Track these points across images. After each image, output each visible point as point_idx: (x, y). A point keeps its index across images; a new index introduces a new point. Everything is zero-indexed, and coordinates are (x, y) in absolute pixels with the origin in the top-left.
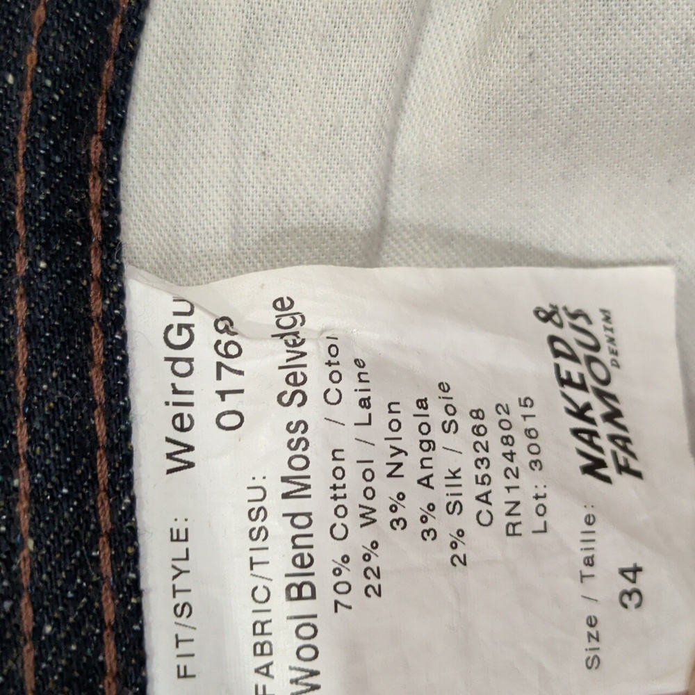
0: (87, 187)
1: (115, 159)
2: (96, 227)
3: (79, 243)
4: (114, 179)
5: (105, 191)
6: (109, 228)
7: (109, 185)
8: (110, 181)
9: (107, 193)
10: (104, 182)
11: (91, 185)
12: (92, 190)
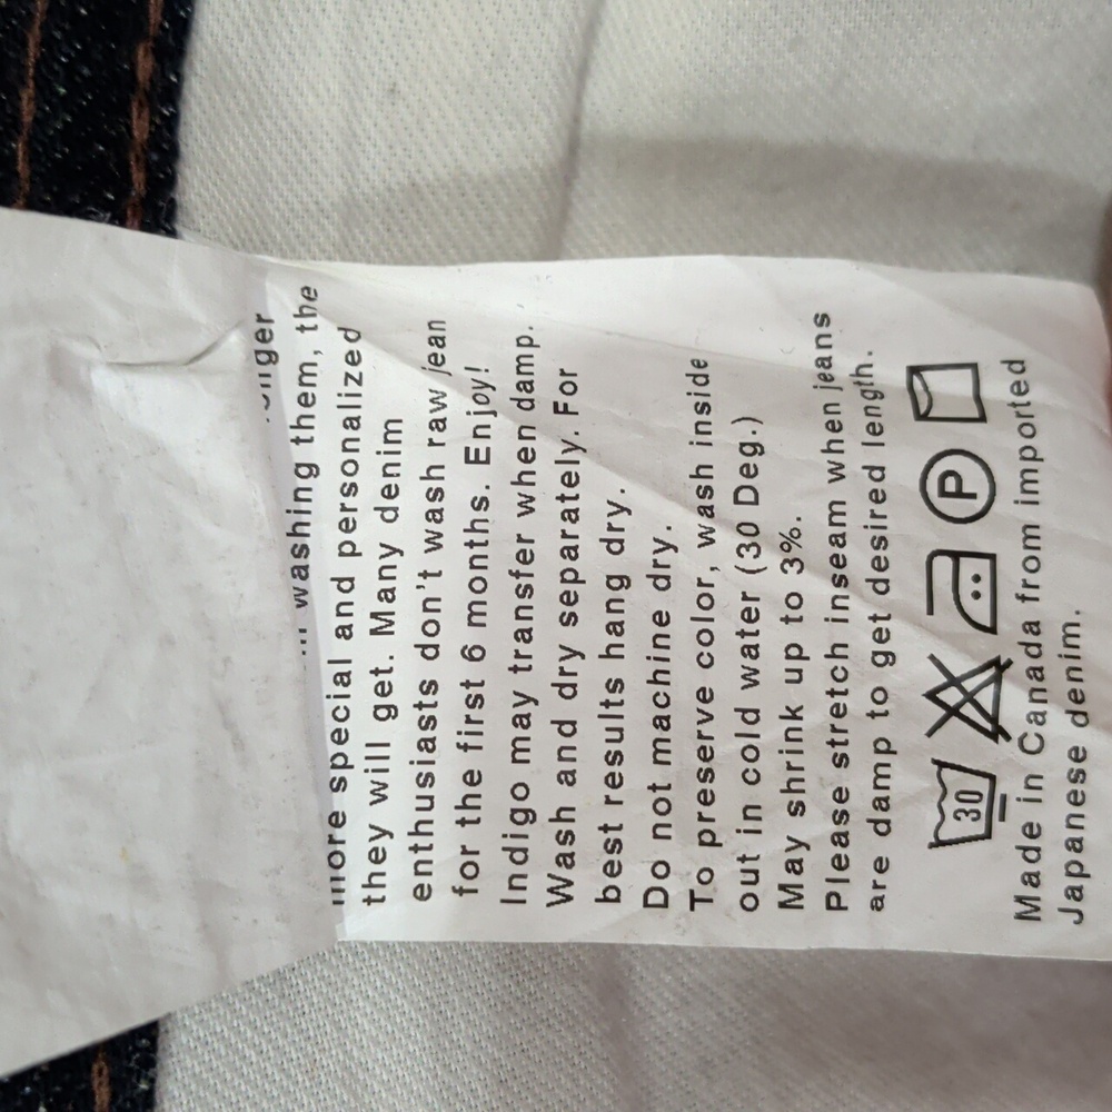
0: (130, 118)
1: (174, 79)
2: (138, 177)
3: (111, 197)
4: (171, 110)
5: (155, 124)
6: (158, 179)
7: (163, 117)
8: (166, 112)
9: (157, 126)
10: (154, 112)
11: (135, 114)
12: (135, 122)
